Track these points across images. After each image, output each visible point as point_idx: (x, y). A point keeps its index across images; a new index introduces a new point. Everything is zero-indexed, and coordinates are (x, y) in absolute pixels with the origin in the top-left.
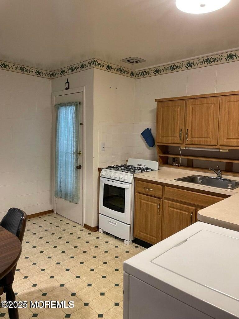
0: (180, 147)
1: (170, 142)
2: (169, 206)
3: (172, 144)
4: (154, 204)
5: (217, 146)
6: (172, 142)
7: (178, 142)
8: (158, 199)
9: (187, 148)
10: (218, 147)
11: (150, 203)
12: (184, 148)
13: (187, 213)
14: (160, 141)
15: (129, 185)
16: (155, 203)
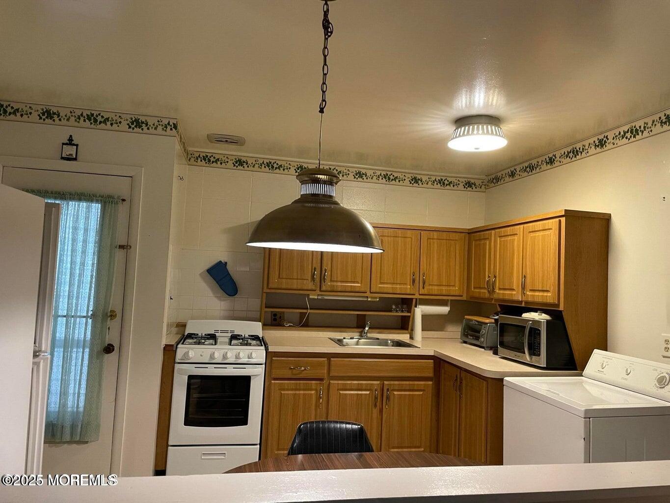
0: (308, 295)
1: (295, 287)
2: (338, 390)
3: (299, 290)
4: (309, 392)
5: (366, 292)
6: (299, 287)
7: (310, 288)
8: (318, 382)
9: (320, 297)
10: (368, 294)
11: (302, 392)
12: (316, 297)
13: (368, 392)
14: (275, 286)
15: (261, 367)
16: (311, 390)
